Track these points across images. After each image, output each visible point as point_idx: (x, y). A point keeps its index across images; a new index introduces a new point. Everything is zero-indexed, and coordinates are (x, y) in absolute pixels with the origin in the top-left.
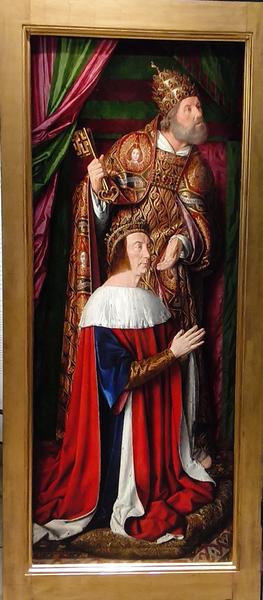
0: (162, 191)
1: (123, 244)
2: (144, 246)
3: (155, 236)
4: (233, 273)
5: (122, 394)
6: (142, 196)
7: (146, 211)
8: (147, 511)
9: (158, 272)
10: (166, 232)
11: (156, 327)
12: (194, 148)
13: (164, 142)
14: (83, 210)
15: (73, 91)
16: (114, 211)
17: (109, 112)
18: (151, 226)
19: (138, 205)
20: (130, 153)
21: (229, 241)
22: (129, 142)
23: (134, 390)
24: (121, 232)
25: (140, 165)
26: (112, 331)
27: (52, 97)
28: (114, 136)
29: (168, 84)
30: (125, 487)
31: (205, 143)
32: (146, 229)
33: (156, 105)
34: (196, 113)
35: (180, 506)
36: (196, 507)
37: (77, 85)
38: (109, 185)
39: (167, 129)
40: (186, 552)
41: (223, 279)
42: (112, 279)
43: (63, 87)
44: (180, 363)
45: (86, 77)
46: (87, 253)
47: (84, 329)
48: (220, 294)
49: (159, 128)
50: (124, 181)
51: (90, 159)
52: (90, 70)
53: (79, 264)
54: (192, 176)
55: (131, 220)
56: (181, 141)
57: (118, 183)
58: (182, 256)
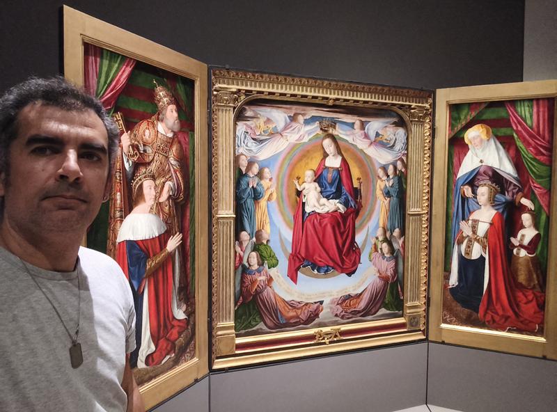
0: (161, 156)
1: (141, 187)
2: (153, 188)
3: (158, 182)
4: (193, 202)
5: (142, 280)
6: (151, 158)
7: (153, 167)
8: (156, 348)
9: (160, 203)
10: (163, 180)
11: (160, 236)
12: (175, 134)
13: (161, 127)
14: (118, 165)
15: (111, 87)
16: (136, 166)
17: (133, 105)
18: (156, 176)
19: (149, 164)
20: (144, 131)
21: (191, 184)
22: (144, 125)
23: (148, 277)
24: (140, 180)
25: (150, 141)
26: (136, 242)
27: (98, 87)
28: (135, 120)
29: (162, 94)
30: (145, 338)
31: (180, 131)
32: (154, 178)
33: (156, 106)
34: (175, 114)
35: (172, 338)
36: (180, 334)
37: (114, 83)
38: (134, 150)
39: (162, 121)
40: (176, 362)
41: (189, 205)
42: (136, 209)
43: (105, 82)
44: (171, 256)
45: (119, 80)
46: (121, 193)
47: (119, 243)
48: (188, 214)
49: (158, 119)
50: (141, 149)
51: (122, 133)
52: (122, 75)
53: (116, 200)
54: (174, 148)
55: (145, 173)
56: (169, 129)
57: (138, 150)
58: (171, 194)
